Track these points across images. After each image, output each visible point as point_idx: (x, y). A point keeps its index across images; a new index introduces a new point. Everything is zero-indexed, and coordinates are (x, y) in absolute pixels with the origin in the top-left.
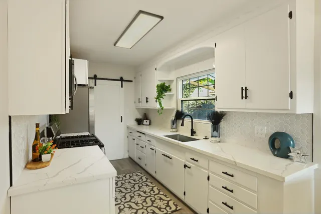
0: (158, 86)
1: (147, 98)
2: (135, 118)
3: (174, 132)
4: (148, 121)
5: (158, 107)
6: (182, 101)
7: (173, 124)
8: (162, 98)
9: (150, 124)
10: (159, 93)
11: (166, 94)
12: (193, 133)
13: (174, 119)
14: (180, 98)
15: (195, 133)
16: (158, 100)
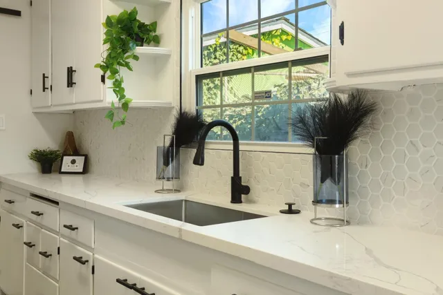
0: (109, 22)
1: (70, 71)
2: (30, 149)
3: (169, 191)
4: (80, 161)
5: (110, 98)
6: (199, 78)
7: (166, 164)
8: (127, 65)
9: (86, 170)
10: (113, 48)
11: (139, 50)
12: (239, 190)
13: (168, 143)
14: (193, 66)
15: (247, 190)
16: (108, 73)
